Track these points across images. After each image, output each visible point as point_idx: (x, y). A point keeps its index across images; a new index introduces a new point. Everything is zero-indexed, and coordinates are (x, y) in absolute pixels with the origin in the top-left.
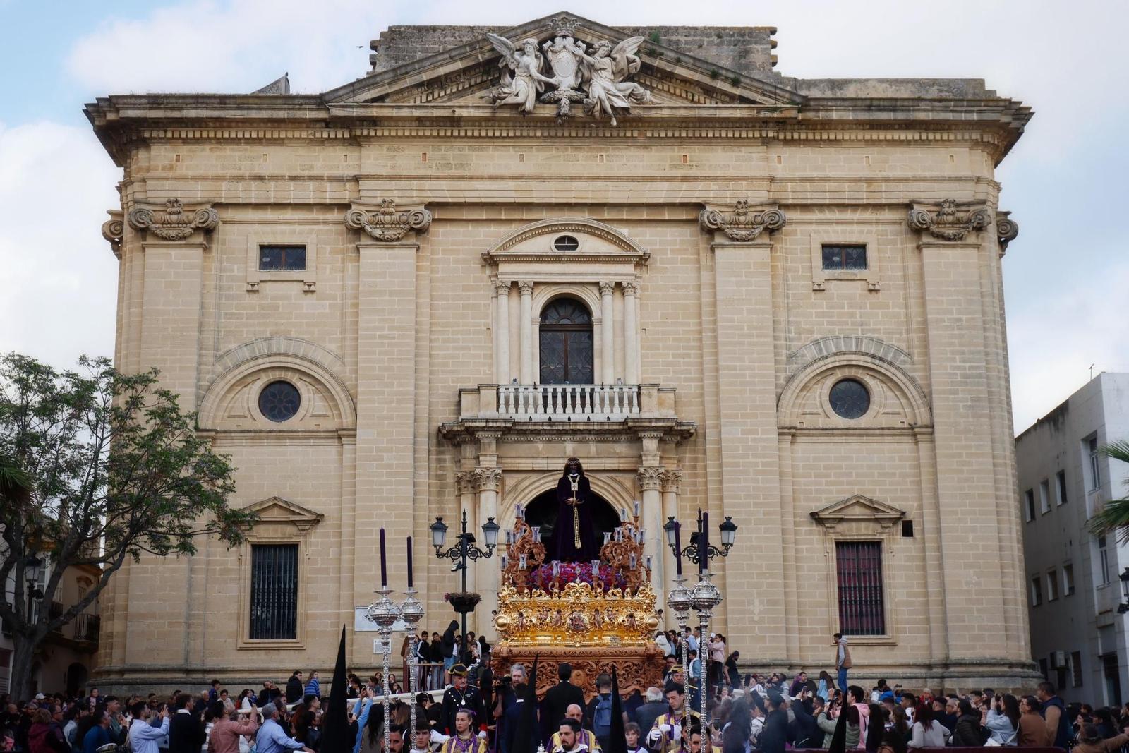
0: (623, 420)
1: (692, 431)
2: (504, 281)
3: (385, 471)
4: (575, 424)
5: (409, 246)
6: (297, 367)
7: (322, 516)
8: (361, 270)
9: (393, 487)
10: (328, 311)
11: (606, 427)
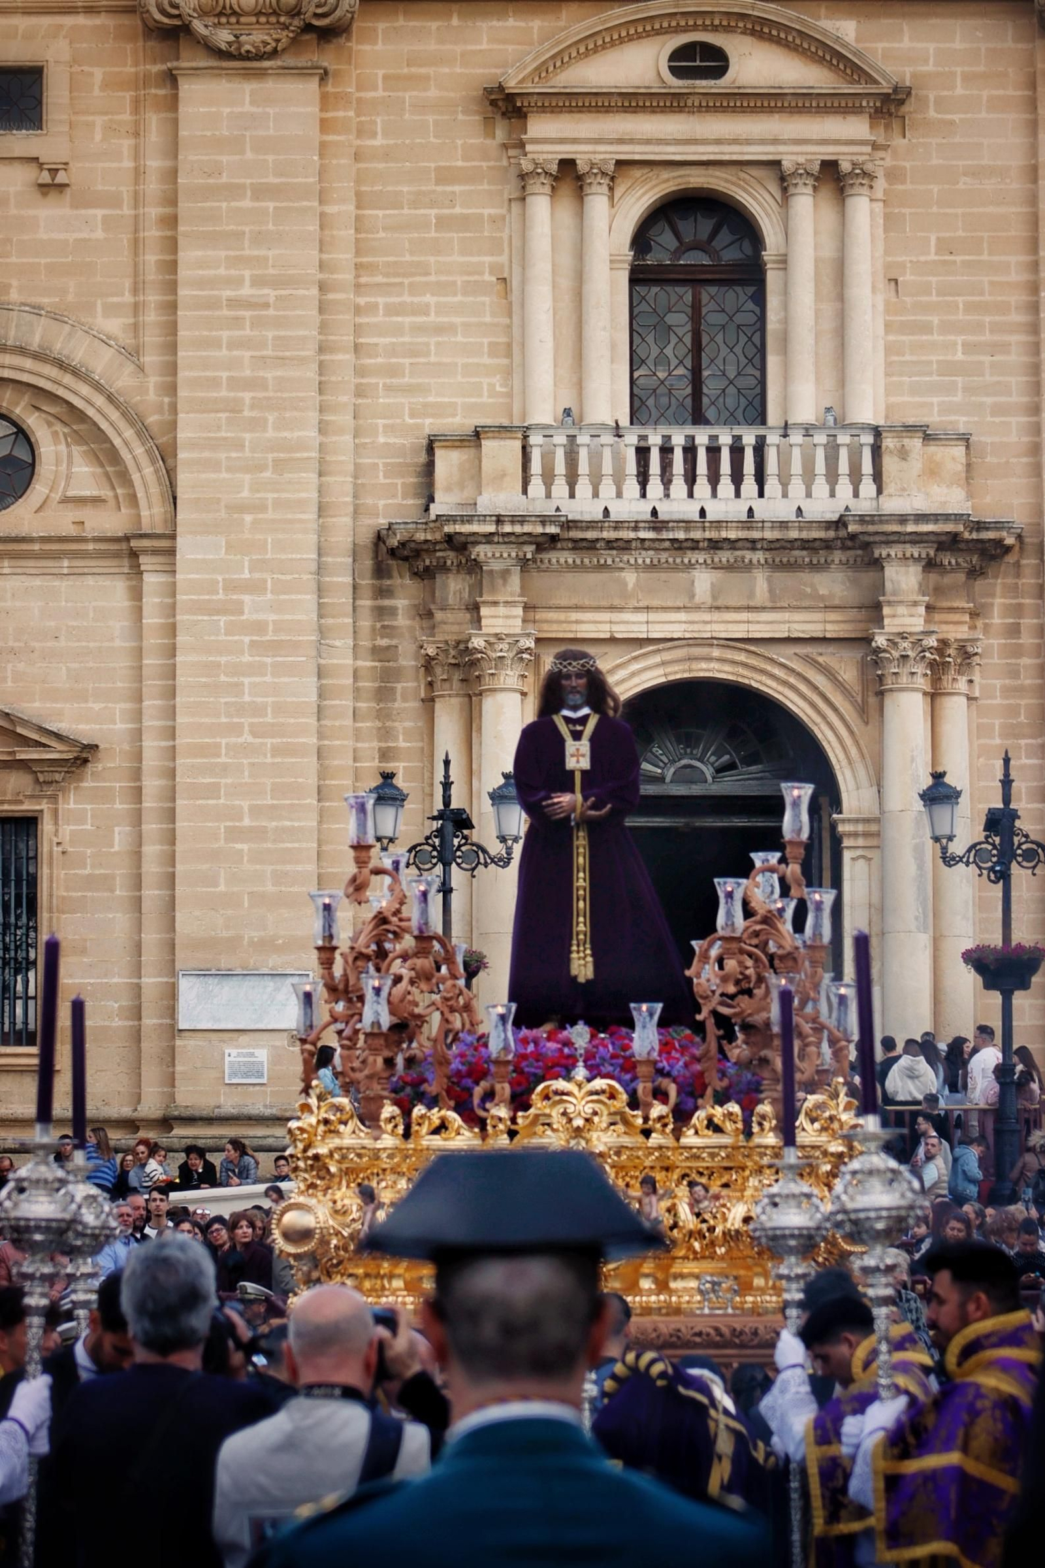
0: (835, 517)
1: (1010, 541)
2: (541, 158)
3: (247, 639)
4: (718, 524)
5: (302, 72)
6: (25, 378)
7: (94, 748)
8: (183, 133)
9: (268, 679)
10: (99, 234)
11: (794, 534)
